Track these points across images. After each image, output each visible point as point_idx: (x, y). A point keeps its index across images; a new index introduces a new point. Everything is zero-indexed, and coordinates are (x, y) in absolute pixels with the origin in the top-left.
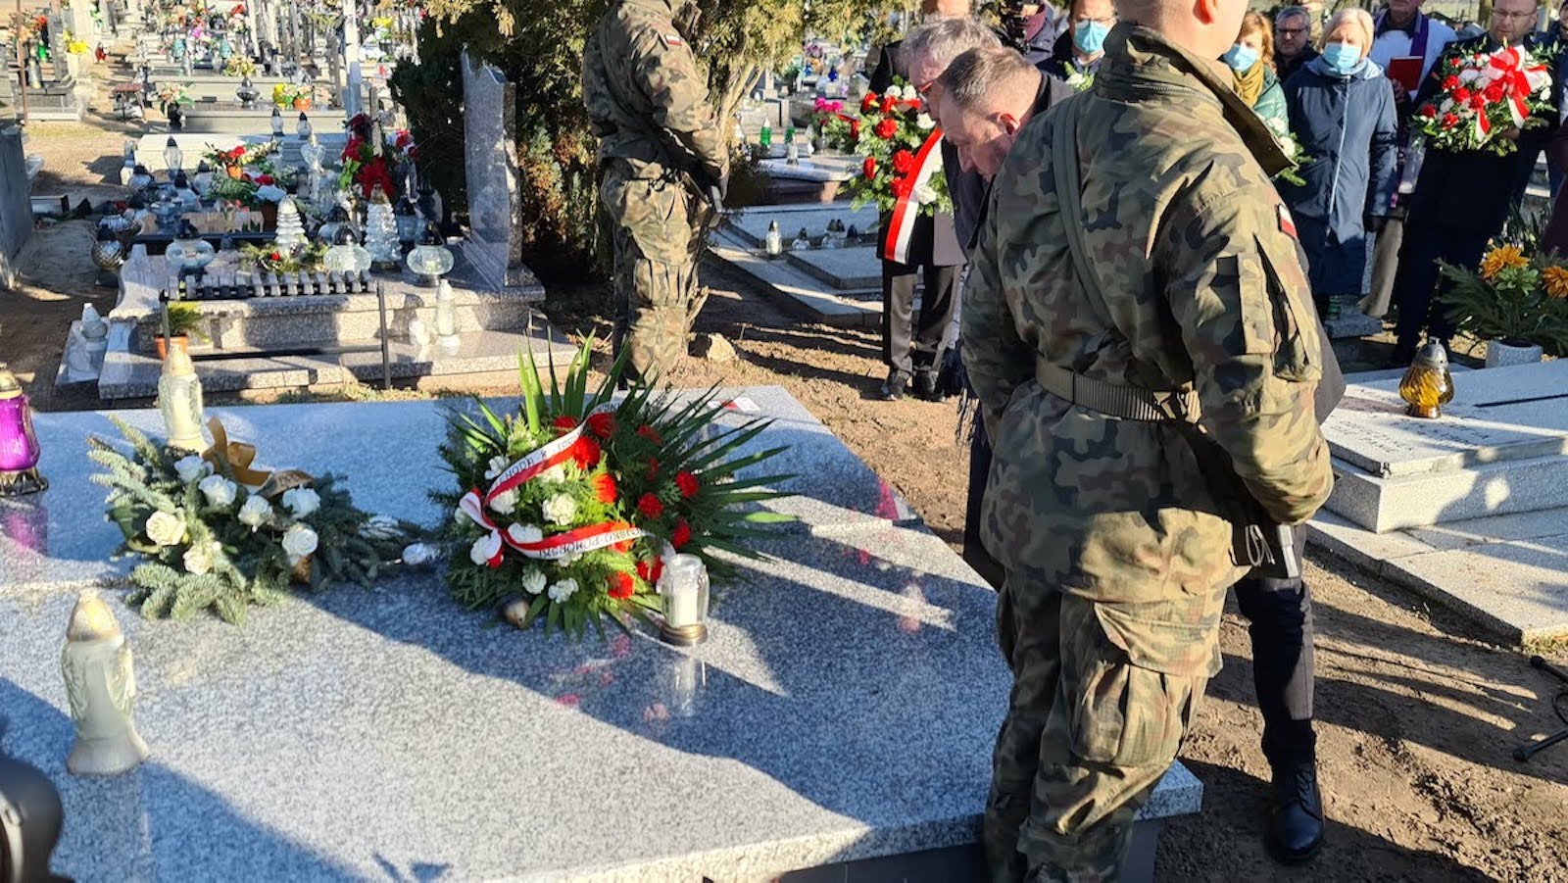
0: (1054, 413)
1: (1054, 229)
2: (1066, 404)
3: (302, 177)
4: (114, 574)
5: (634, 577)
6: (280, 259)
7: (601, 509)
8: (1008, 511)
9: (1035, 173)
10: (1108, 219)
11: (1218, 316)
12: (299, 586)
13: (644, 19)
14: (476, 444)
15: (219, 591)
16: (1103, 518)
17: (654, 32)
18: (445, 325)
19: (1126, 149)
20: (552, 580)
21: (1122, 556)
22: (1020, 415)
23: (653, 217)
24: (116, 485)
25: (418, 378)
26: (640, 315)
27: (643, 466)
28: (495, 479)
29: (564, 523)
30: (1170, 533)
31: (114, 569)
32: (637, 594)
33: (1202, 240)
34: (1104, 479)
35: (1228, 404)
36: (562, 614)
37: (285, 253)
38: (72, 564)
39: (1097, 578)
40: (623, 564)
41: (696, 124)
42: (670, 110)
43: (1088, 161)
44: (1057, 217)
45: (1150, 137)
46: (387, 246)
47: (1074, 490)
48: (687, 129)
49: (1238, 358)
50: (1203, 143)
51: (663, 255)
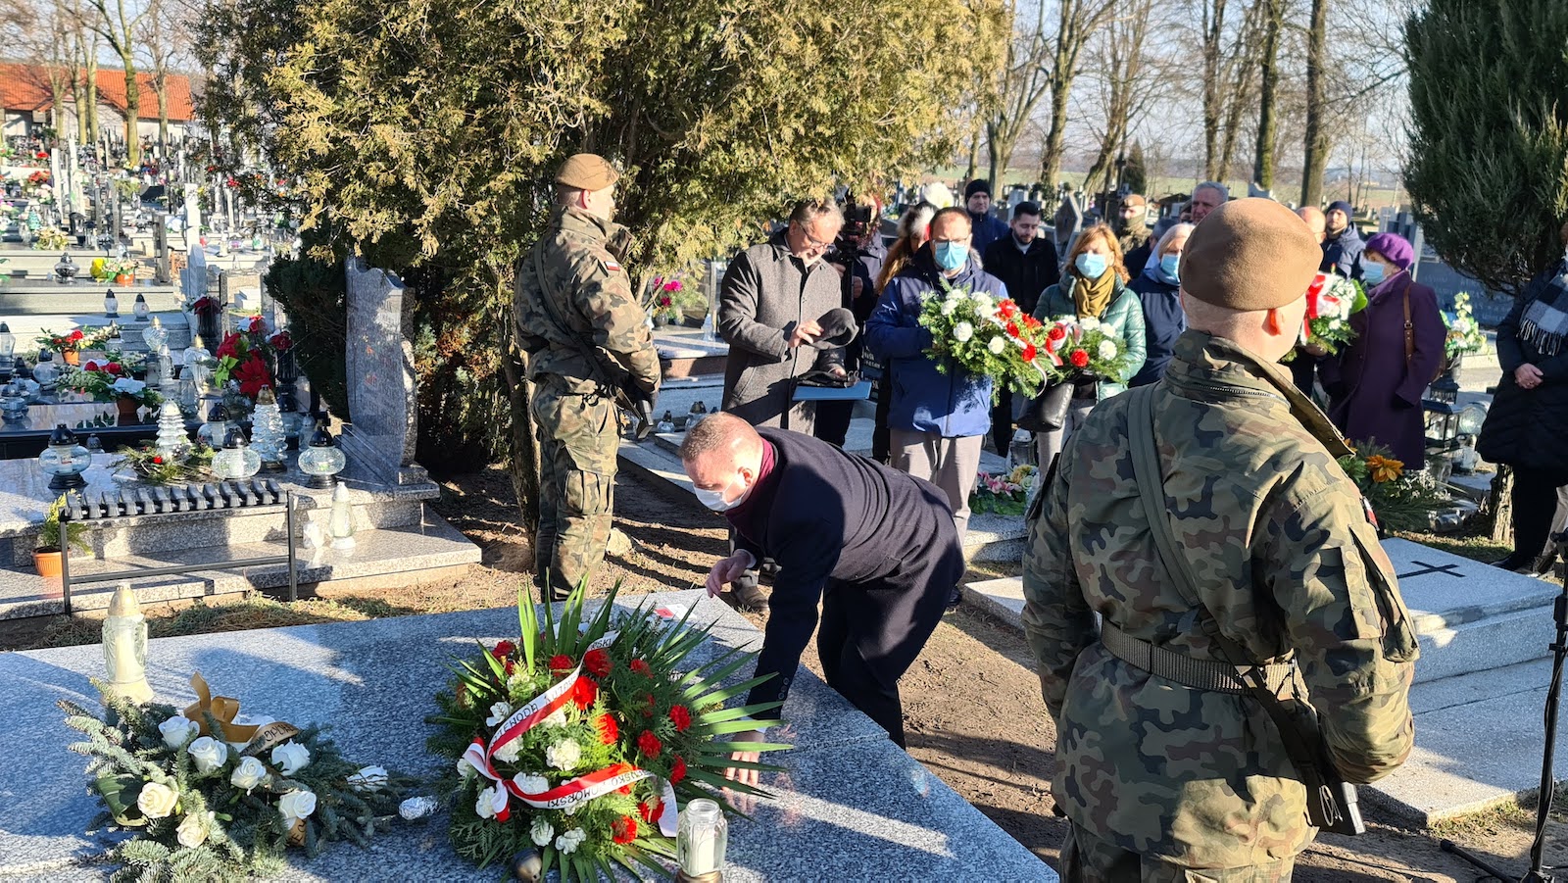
0: (1131, 682)
1: (1135, 512)
2: (1145, 675)
3: (152, 364)
4: (89, 849)
5: (637, 820)
6: (161, 462)
7: (605, 750)
8: (1088, 778)
9: (1112, 460)
10: (1200, 508)
11: (1326, 606)
12: (296, 851)
13: (583, 246)
14: (474, 690)
15: (216, 864)
16: (1194, 786)
17: (593, 259)
18: (341, 527)
19: (1215, 445)
20: (559, 831)
21: (1212, 823)
22: (1093, 681)
23: (587, 430)
24: (95, 753)
25: (316, 584)
26: (569, 524)
27: (644, 704)
28: (498, 726)
29: (568, 768)
30: (1258, 801)
31: (88, 844)
32: (640, 837)
33: (1303, 533)
34: (1192, 750)
35: (1340, 686)
36: (572, 866)
37: (167, 455)
38: (42, 840)
39: (1189, 846)
40: (626, 807)
41: (636, 345)
42: (611, 333)
43: (1171, 453)
44: (1137, 501)
45: (1237, 436)
46: (272, 447)
47: (1163, 759)
48: (628, 350)
49: (1349, 642)
50: (1290, 443)
51: (595, 466)
